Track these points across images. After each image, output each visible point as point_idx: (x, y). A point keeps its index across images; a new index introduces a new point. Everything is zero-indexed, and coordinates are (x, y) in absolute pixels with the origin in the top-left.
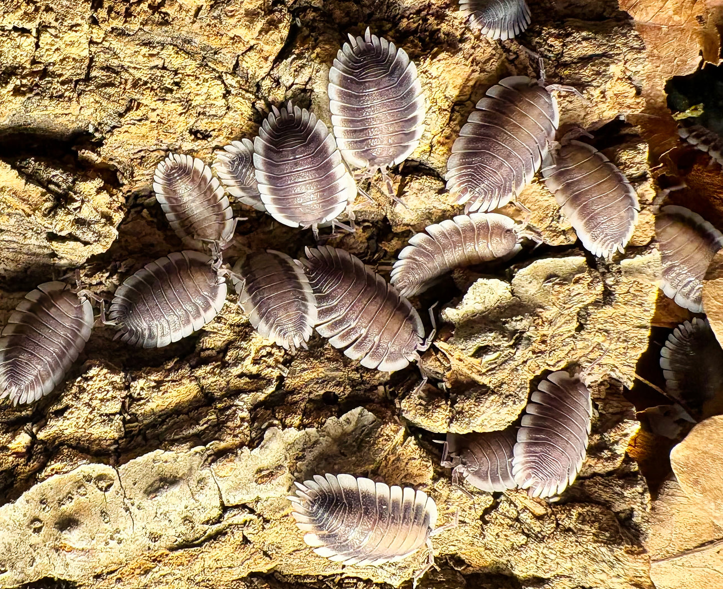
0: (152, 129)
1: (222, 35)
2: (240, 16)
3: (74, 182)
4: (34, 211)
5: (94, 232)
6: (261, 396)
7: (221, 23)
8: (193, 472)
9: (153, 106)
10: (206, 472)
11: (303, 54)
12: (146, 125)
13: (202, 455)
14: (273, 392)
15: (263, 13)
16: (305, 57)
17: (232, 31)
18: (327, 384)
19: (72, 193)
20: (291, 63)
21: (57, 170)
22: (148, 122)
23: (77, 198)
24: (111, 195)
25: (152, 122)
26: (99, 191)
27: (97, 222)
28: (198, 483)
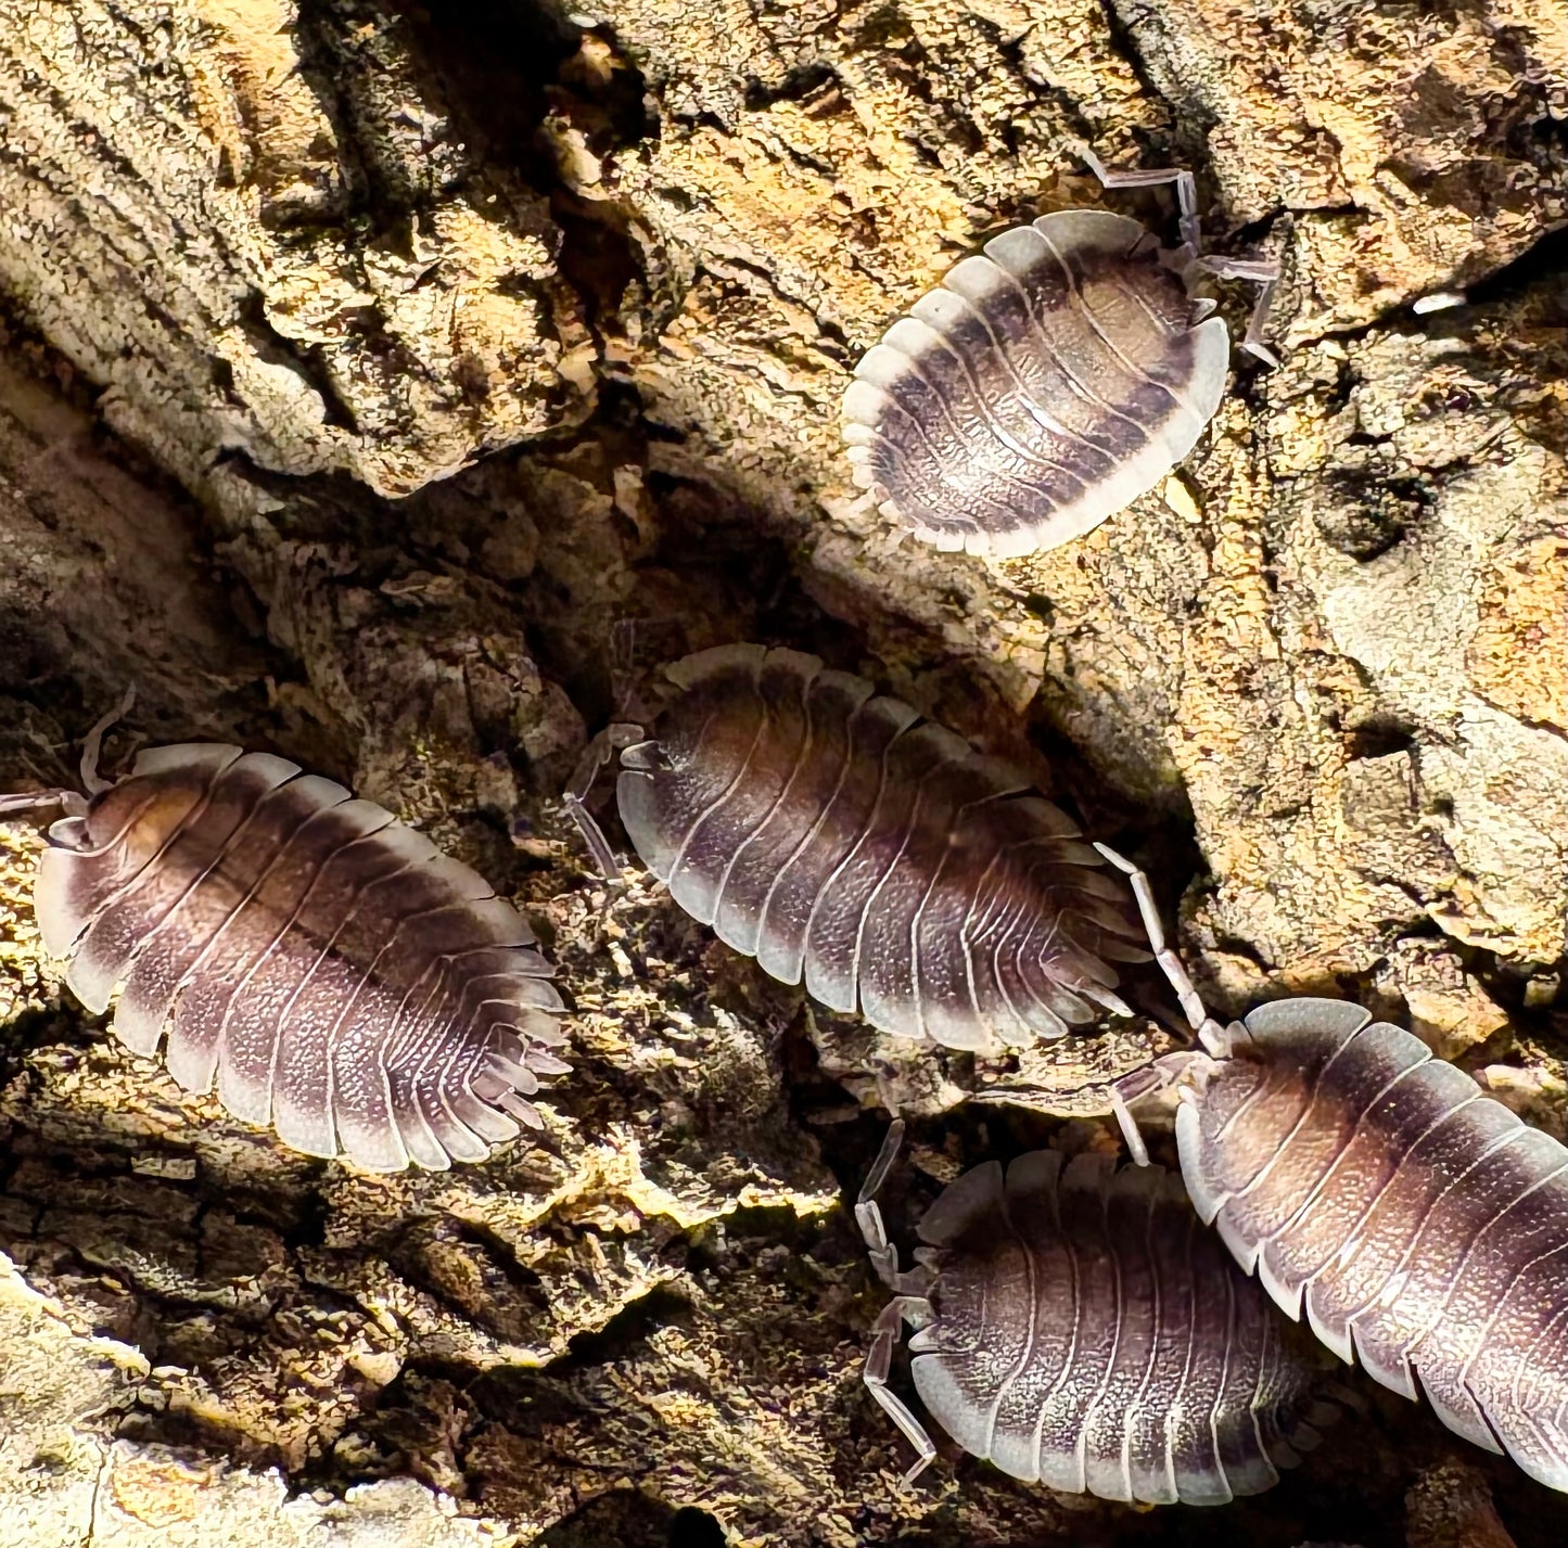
0: (822, 219)
1: (1281, 93)
2: (1391, 77)
3: (450, 191)
4: (251, 178)
5: (394, 402)
6: (480, 1352)
7: (1309, 50)
8: (50, 1414)
9: (882, 146)
10: (86, 1449)
11: (1502, 363)
12: (810, 189)
13: (119, 1386)
14: (530, 1370)
15: (1480, 129)
16: (1497, 382)
17: (1326, 105)
18: (721, 1488)
19: (416, 221)
20: (1437, 361)
21: (430, 110)
22: (825, 189)
23: (416, 248)
24: (546, 329)
25: (843, 198)
26: (512, 285)
27: (427, 376)
28: (36, 1463)
